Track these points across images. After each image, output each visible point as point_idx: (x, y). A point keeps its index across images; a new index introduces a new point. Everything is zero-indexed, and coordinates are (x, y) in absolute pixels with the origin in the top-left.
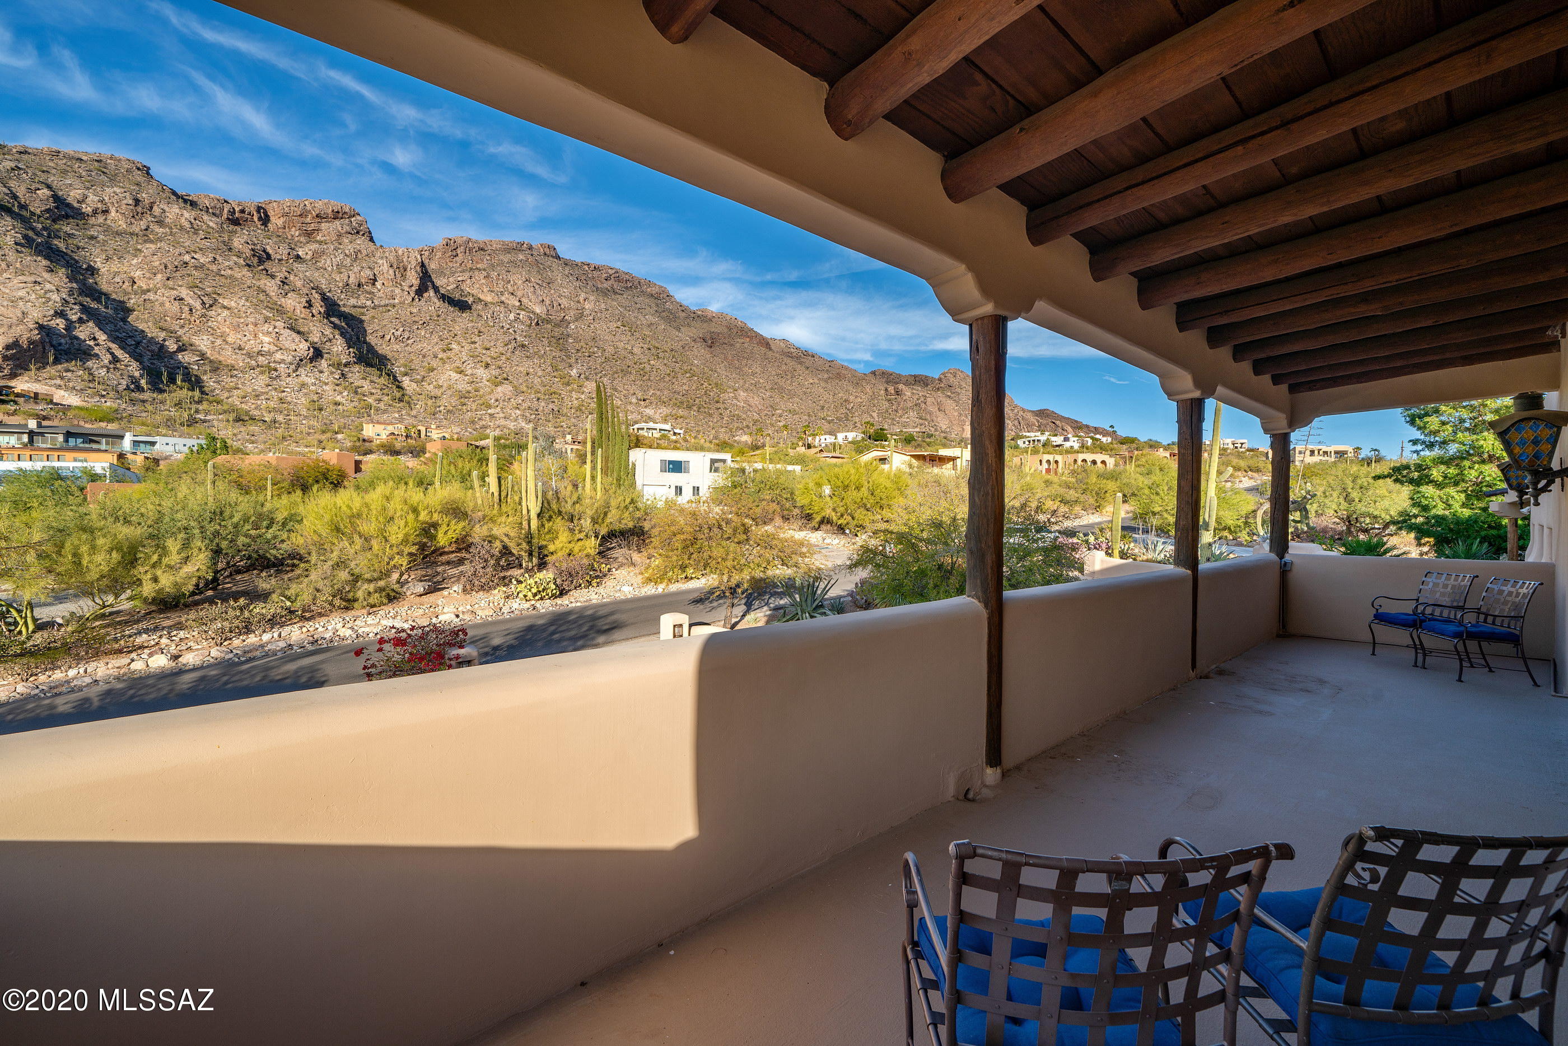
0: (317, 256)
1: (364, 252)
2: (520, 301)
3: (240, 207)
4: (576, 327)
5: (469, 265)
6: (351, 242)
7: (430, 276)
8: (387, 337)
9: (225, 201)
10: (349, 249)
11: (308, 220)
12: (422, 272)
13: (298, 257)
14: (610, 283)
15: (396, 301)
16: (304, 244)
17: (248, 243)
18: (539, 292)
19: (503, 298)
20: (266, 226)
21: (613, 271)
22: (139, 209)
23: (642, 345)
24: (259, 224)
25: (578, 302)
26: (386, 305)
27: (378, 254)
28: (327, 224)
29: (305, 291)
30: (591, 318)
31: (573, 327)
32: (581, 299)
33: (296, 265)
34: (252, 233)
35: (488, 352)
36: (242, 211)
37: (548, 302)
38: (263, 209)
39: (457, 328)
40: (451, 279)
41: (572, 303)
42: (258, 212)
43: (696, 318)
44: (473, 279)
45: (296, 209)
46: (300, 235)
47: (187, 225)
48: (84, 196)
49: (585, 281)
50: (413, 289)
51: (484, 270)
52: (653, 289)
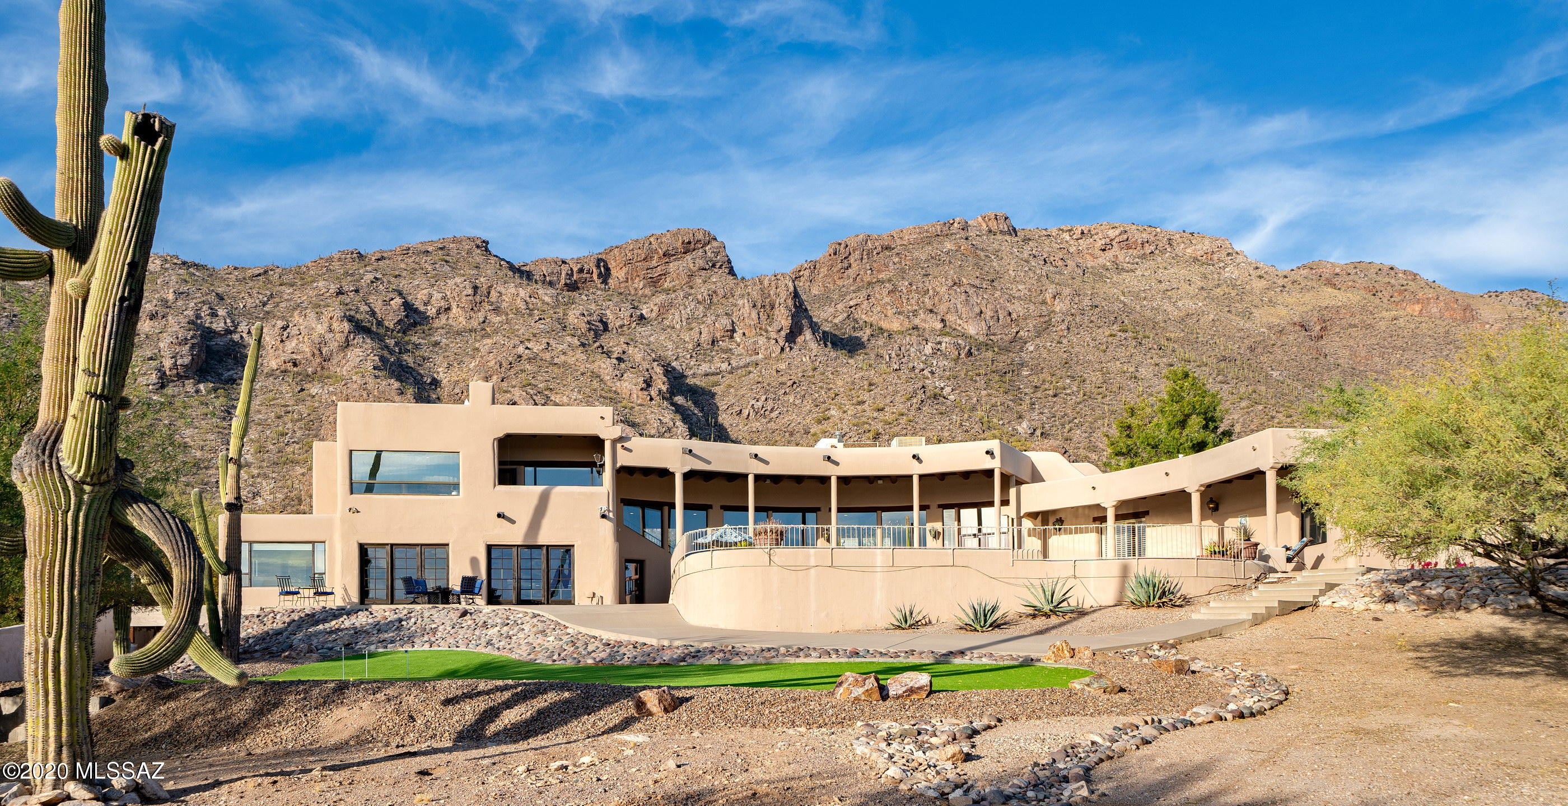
0: (664, 309)
1: (721, 292)
2: (943, 320)
3: (579, 266)
4: (1037, 347)
5: (867, 278)
6: (705, 282)
7: (806, 310)
8: (745, 412)
9: (564, 262)
10: (702, 291)
11: (654, 263)
12: (795, 306)
13: (642, 317)
14: (1110, 254)
15: (760, 356)
16: (649, 299)
17: (584, 315)
18: (974, 299)
19: (917, 321)
20: (607, 284)
21: (1117, 232)
22: (478, 298)
23: (1156, 360)
24: (598, 282)
25: (1044, 302)
26: (747, 366)
27: (738, 292)
28: (676, 263)
29: (646, 365)
30: (1064, 327)
31: (1031, 348)
32: (1048, 297)
33: (639, 329)
34: (591, 297)
35: (881, 414)
36: (581, 270)
37: (989, 313)
38: (603, 261)
39: (840, 383)
40: (840, 307)
41: (1032, 307)
42: (598, 266)
43: (1289, 285)
44: (872, 300)
45: (640, 251)
46: (644, 286)
47: (522, 306)
48: (431, 296)
49: (1060, 263)
50: (783, 333)
51: (890, 280)
52: (1199, 247)
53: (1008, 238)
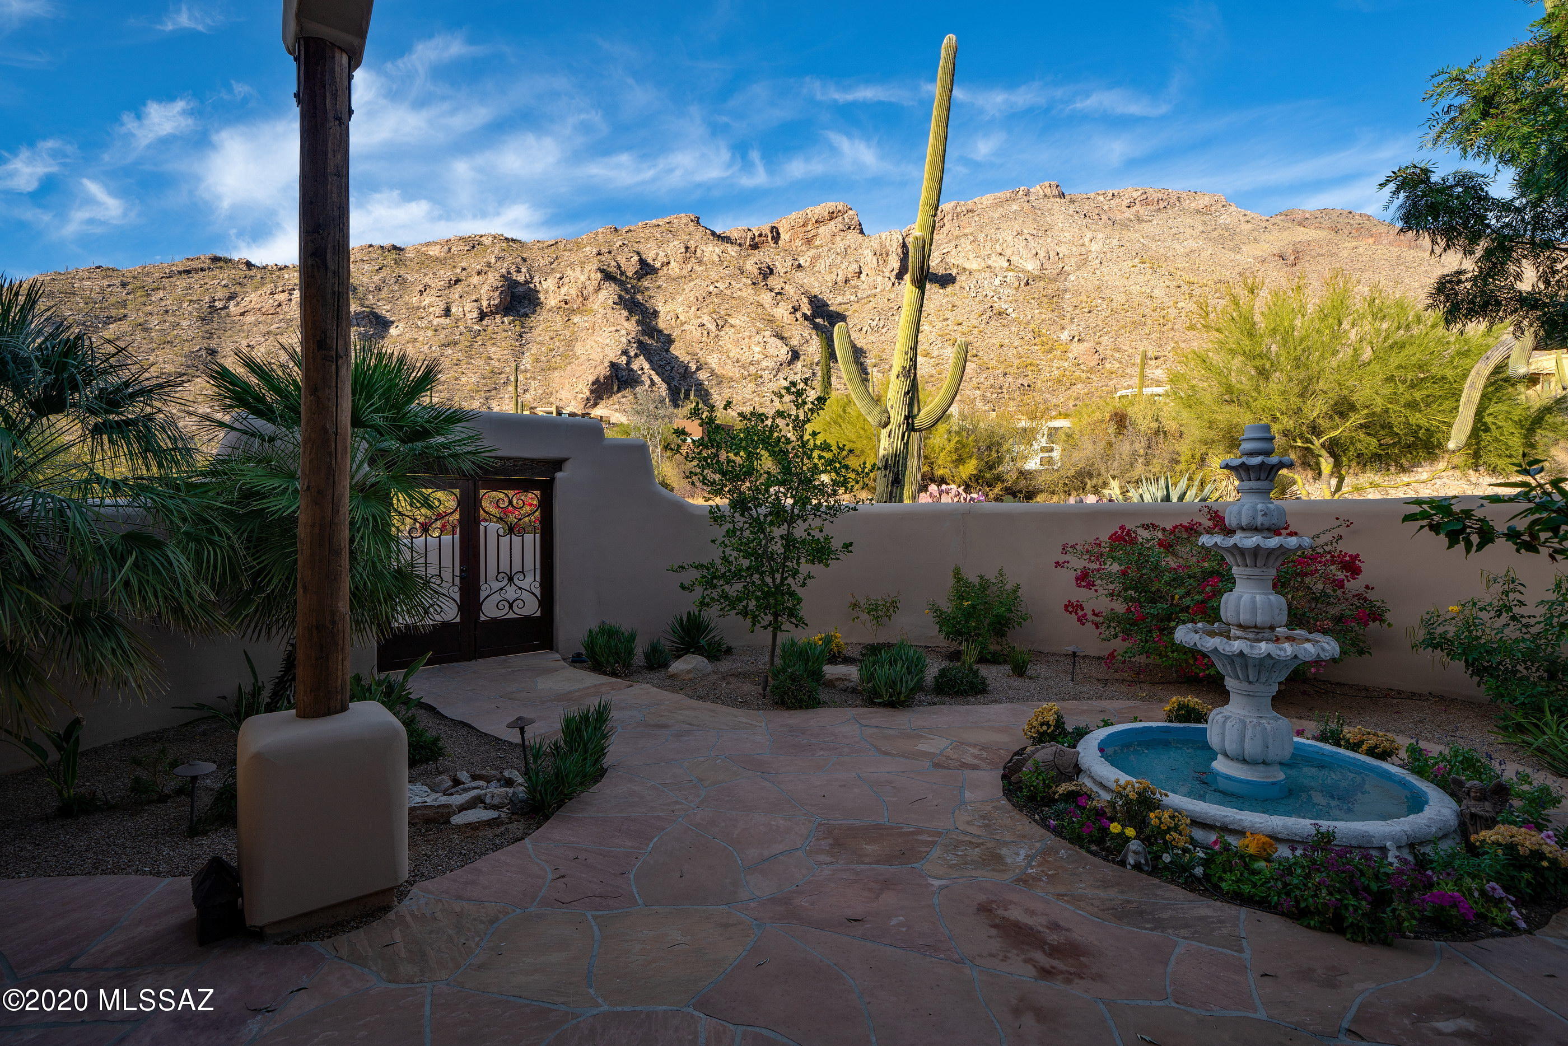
0: (814, 259)
1: (853, 246)
2: (1009, 261)
3: (759, 232)
4: (1078, 277)
5: (956, 233)
6: (843, 239)
8: (865, 330)
9: (750, 230)
10: (840, 245)
11: (809, 228)
12: (903, 253)
13: (799, 266)
14: (1133, 210)
15: (878, 290)
16: (805, 253)
17: (758, 263)
18: (1032, 244)
19: (990, 262)
20: (777, 244)
21: (1139, 193)
22: (688, 255)
23: (1167, 283)
24: (771, 242)
25: (1083, 245)
26: (868, 297)
27: (865, 245)
28: (824, 227)
29: (796, 297)
30: (1098, 261)
31: (1073, 278)
32: (1087, 240)
33: (797, 274)
34: (764, 252)
35: (960, 327)
36: (760, 235)
37: (1042, 254)
38: (776, 228)
39: (932, 306)
40: (936, 254)
41: (1074, 248)
42: (772, 232)
43: (1270, 227)
44: (959, 248)
46: (802, 244)
47: (717, 259)
48: (658, 254)
49: (1096, 217)
50: (894, 273)
51: (972, 234)
52: (1201, 201)
53: (1058, 200)
